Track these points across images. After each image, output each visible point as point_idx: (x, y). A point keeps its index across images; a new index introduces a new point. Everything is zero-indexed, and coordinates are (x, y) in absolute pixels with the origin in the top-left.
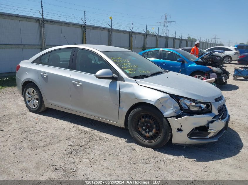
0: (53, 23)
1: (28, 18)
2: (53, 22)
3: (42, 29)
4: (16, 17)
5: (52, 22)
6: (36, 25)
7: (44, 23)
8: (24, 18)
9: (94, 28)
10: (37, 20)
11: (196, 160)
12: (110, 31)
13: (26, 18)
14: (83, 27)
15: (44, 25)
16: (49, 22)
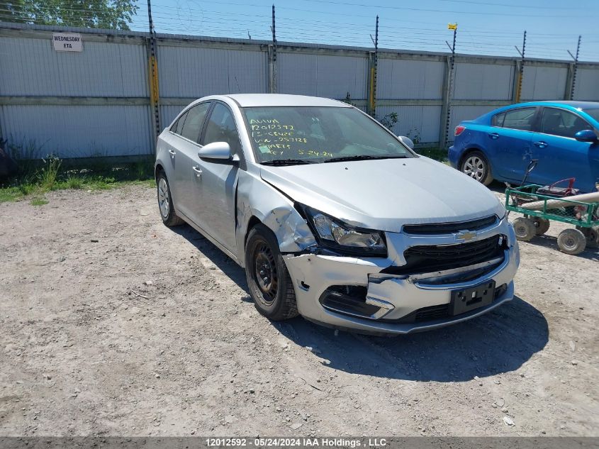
0: (298, 50)
1: (244, 44)
2: (298, 47)
3: (272, 65)
4: (221, 42)
5: (294, 47)
6: (260, 56)
7: (275, 51)
8: (237, 43)
9: (400, 55)
10: (263, 46)
11: (328, 362)
12: (449, 61)
13: (240, 43)
14: (370, 55)
15: (275, 55)
16: (289, 49)
